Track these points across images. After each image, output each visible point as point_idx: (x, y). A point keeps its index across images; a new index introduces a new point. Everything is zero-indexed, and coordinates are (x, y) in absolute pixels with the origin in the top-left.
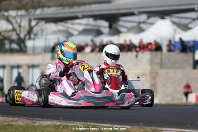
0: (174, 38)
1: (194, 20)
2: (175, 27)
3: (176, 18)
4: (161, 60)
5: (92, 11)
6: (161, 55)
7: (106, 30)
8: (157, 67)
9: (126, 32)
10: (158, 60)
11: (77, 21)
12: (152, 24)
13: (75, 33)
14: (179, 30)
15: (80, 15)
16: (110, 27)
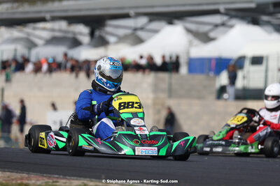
0: (188, 53)
1: (216, 26)
2: (190, 37)
3: (192, 23)
4: (170, 84)
5: (66, 11)
6: (170, 78)
7: (86, 39)
8: (163, 96)
9: (116, 43)
10: (164, 86)
11: (41, 25)
12: (156, 31)
13: (40, 42)
14: (196, 42)
15: (48, 16)
16: (92, 34)
